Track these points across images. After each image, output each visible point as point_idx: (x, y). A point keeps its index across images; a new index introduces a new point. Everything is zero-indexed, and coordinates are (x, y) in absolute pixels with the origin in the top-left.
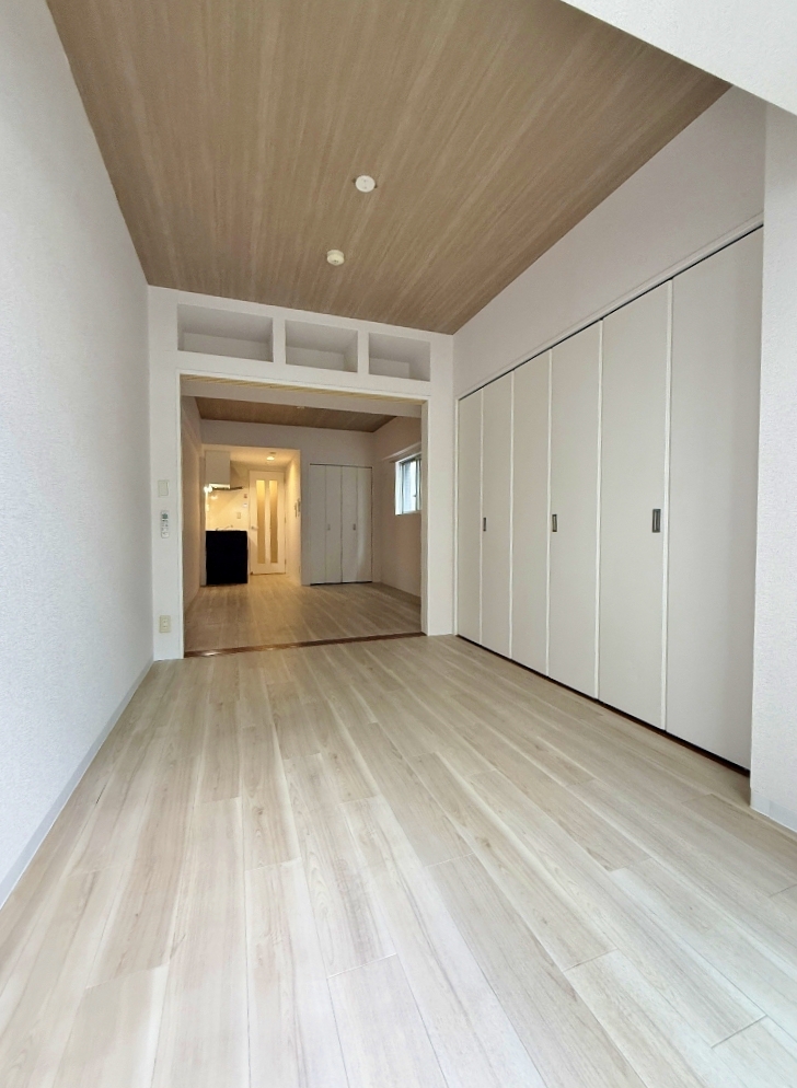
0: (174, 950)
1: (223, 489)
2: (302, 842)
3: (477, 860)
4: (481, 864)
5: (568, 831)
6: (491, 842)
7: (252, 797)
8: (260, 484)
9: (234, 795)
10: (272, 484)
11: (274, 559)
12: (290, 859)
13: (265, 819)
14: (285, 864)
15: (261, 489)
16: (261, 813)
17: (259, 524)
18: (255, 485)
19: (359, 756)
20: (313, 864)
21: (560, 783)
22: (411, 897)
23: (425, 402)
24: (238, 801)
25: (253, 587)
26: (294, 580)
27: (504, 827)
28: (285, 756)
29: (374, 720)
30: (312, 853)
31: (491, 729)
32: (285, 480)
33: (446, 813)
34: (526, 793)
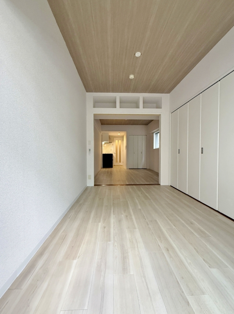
0: (79, 257)
1: (107, 143)
2: (114, 237)
3: (163, 254)
4: (164, 255)
5: (197, 252)
6: (169, 249)
7: (104, 223)
8: (117, 141)
9: (99, 222)
10: (120, 141)
11: (120, 162)
12: (110, 241)
13: (106, 229)
14: (109, 242)
15: (117, 142)
16: (105, 228)
17: (116, 152)
18: (115, 141)
19: (133, 217)
20: (116, 244)
21: (197, 236)
22: (141, 259)
23: (160, 115)
24: (100, 224)
25: (114, 169)
26: (125, 167)
27: (174, 246)
28: (114, 214)
29: (140, 208)
30: (116, 241)
31: (176, 215)
32: (123, 140)
33: (156, 238)
34: (184, 237)
